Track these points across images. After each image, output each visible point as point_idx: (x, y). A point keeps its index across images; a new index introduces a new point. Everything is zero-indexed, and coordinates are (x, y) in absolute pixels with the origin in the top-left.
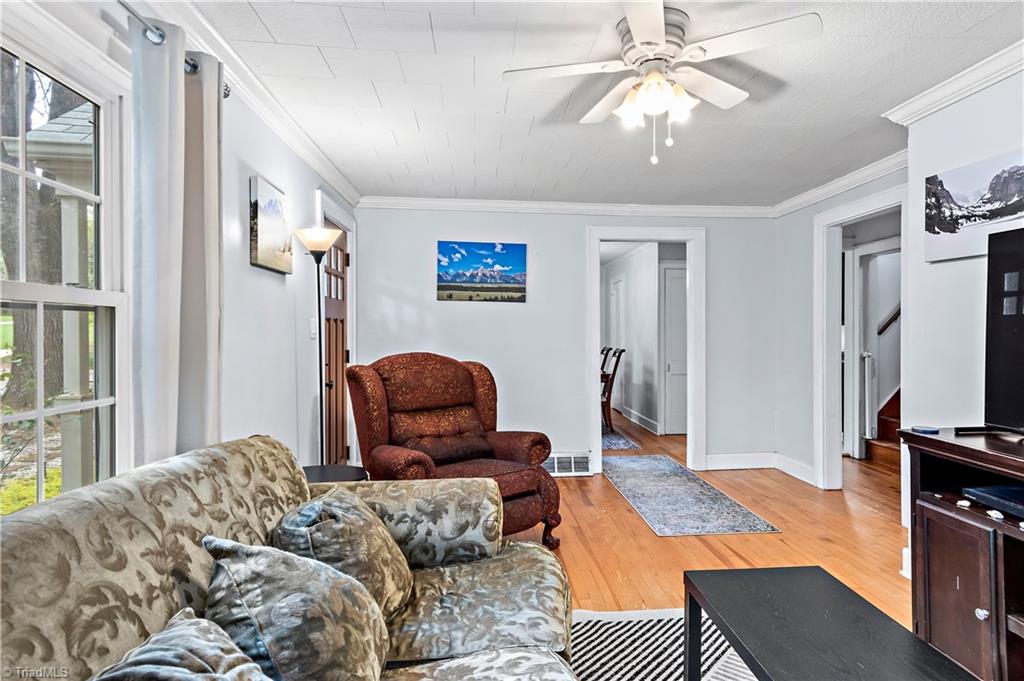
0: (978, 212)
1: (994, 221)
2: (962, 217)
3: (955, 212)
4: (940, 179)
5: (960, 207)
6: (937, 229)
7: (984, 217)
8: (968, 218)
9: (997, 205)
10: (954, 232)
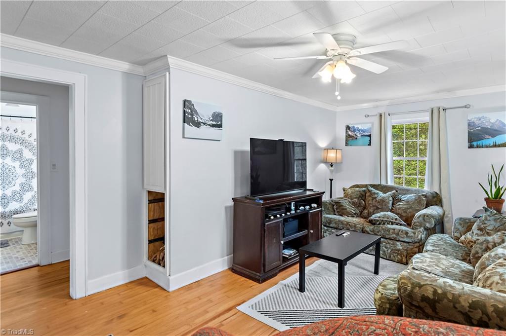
0: (208, 123)
1: (213, 128)
2: (202, 123)
3: (199, 120)
4: (193, 103)
5: (201, 119)
6: (191, 124)
7: (210, 125)
8: (204, 124)
9: (214, 123)
10: (199, 127)
